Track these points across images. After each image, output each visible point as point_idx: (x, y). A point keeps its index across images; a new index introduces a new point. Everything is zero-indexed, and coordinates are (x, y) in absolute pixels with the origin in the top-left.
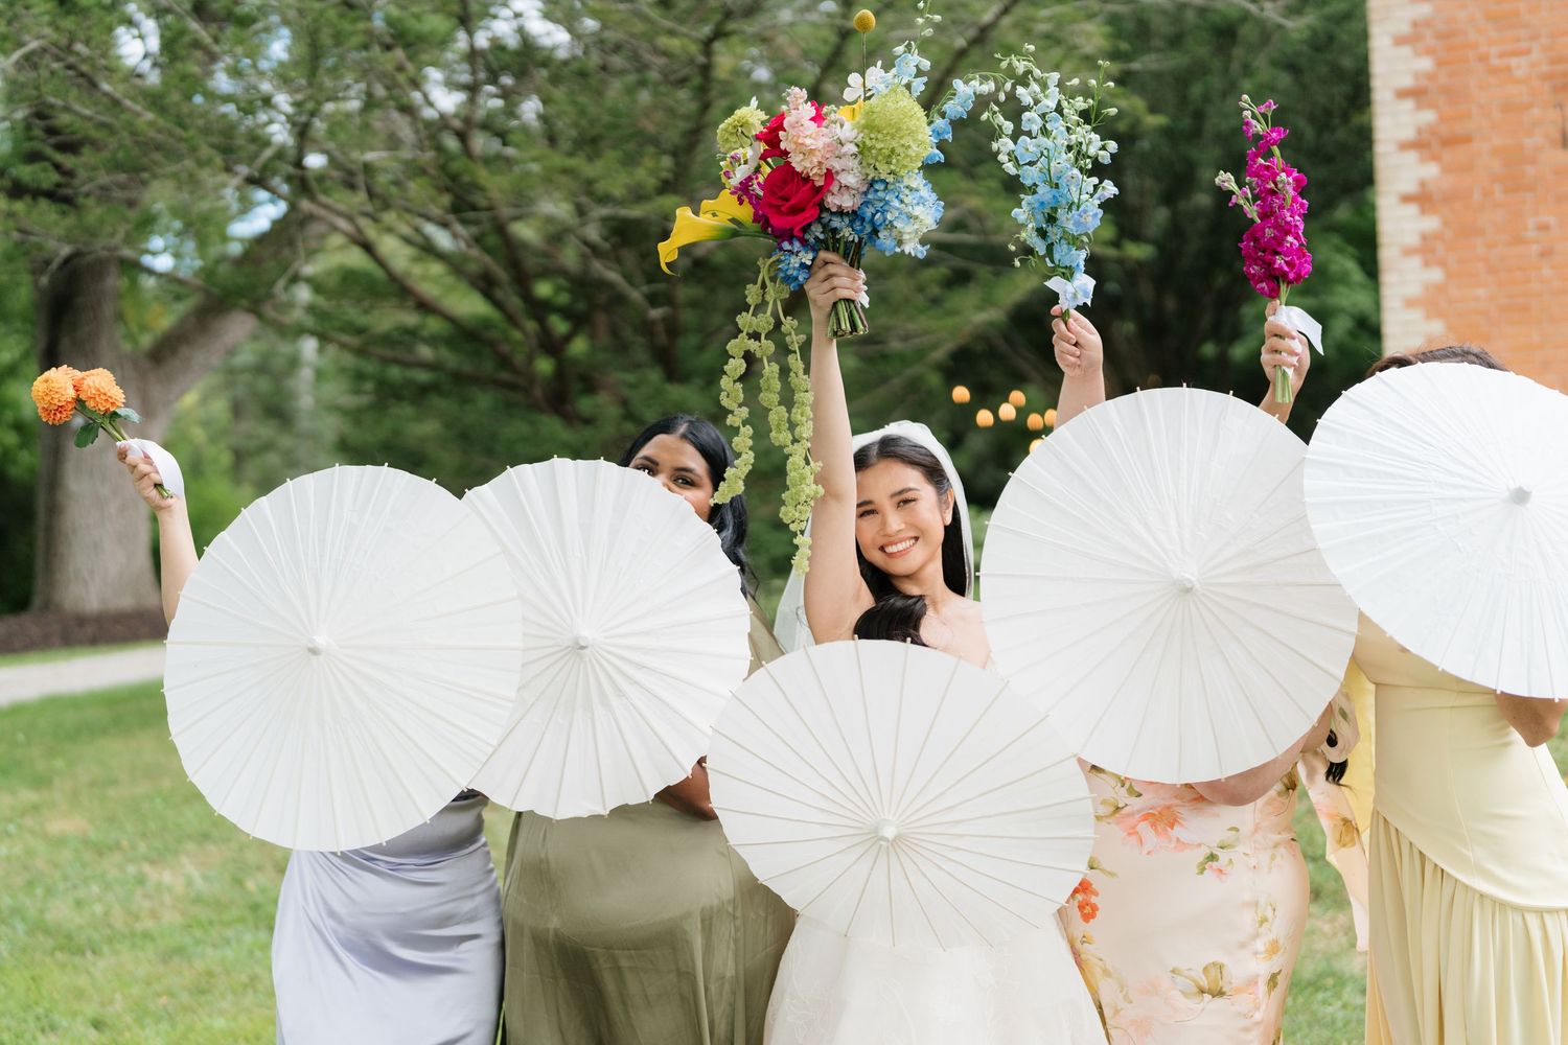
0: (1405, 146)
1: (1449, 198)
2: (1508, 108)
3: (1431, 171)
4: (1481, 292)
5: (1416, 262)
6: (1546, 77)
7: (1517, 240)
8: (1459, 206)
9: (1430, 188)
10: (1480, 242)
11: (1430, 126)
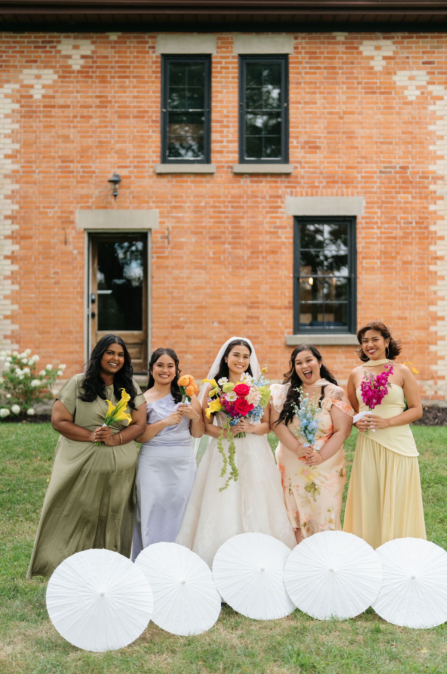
0: (7, 237)
1: (23, 259)
2: (45, 227)
3: (16, 248)
4: (33, 295)
5: (9, 282)
6: (60, 217)
7: (47, 277)
8: (26, 262)
9: (15, 254)
10: (33, 276)
11: (17, 230)
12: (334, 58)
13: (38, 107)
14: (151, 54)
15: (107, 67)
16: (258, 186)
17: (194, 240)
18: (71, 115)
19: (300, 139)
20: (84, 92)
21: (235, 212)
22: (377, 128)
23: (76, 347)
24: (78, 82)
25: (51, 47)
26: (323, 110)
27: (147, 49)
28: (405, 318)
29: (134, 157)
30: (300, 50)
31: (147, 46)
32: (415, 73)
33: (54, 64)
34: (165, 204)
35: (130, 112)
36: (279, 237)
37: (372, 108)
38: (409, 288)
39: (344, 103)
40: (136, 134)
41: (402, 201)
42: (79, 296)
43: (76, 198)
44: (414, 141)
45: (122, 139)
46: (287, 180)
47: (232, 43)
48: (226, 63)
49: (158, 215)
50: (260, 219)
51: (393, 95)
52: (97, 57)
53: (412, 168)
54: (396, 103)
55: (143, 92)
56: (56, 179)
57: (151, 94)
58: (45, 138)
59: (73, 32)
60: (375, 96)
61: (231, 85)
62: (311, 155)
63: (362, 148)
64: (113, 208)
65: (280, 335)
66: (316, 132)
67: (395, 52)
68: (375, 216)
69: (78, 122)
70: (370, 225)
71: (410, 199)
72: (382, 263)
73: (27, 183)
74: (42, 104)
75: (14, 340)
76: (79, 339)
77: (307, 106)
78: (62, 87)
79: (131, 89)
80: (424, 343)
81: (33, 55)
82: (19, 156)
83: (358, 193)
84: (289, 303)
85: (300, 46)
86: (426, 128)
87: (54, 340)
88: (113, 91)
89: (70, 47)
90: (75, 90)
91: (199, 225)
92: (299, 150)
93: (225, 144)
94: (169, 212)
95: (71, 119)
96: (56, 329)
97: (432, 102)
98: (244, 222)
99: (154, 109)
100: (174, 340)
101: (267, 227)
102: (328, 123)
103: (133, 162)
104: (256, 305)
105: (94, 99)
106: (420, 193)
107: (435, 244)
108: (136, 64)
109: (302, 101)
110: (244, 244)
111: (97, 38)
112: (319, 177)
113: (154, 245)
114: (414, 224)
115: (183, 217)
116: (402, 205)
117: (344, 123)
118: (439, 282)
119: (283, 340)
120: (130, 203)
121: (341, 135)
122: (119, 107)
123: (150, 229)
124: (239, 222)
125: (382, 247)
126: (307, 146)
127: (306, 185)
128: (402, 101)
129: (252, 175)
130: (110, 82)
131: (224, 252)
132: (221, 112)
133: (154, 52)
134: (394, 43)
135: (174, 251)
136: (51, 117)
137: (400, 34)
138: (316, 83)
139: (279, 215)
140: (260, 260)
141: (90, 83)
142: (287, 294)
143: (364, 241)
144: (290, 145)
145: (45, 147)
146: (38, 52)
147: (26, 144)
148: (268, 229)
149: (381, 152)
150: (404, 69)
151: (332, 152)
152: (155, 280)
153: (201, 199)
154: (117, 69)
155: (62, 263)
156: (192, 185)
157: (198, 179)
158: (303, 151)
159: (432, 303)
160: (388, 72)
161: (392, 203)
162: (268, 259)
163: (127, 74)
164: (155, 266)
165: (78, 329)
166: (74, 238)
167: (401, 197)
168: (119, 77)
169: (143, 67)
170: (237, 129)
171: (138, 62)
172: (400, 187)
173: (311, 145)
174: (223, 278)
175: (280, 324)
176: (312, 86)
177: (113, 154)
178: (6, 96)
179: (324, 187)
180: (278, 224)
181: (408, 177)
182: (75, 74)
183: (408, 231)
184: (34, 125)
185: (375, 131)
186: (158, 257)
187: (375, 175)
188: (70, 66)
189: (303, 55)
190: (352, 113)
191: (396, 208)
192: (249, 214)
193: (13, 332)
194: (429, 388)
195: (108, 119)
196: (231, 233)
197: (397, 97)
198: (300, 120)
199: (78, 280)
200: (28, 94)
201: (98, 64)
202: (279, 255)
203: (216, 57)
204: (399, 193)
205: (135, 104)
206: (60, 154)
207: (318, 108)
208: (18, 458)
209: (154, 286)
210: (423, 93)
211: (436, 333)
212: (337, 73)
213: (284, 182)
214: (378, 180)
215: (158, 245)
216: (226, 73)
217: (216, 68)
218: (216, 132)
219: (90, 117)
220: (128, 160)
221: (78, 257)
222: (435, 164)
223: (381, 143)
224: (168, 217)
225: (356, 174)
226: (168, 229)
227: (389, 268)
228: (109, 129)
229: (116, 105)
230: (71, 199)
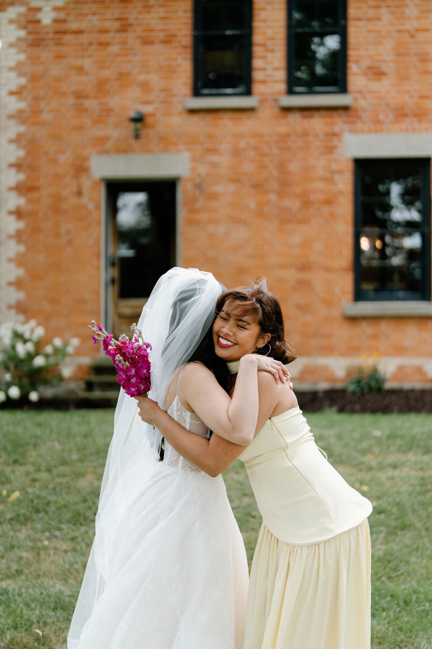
0: (10, 189)
1: (30, 214)
2: (56, 176)
3: (22, 201)
5: (14, 241)
6: (73, 165)
7: (58, 236)
8: (33, 218)
9: (21, 209)
10: (42, 235)
11: (23, 181)
13: (48, 33)
16: (310, 122)
17: (231, 189)
18: (86, 42)
19: (361, 64)
20: (100, 14)
21: (281, 155)
26: (389, 28)
29: (160, 90)
34: (197, 146)
35: (155, 37)
36: (335, 185)
39: (416, 18)
40: (162, 62)
42: (95, 258)
43: (91, 141)
45: (145, 69)
46: (345, 114)
49: (189, 159)
50: (312, 161)
55: (171, 12)
56: (68, 119)
57: (179, 14)
58: (56, 70)
62: (374, 83)
65: (336, 303)
66: (381, 55)
69: (94, 50)
73: (34, 124)
74: (51, 30)
75: (20, 311)
76: (95, 309)
77: (370, 23)
78: (75, 9)
79: (157, 9)
82: (25, 92)
84: (348, 264)
88: (134, 12)
90: (90, 12)
91: (238, 170)
92: (361, 77)
93: (269, 72)
94: (202, 156)
95: (86, 46)
96: (68, 297)
98: (293, 167)
99: (184, 32)
101: (320, 172)
102: (396, 43)
103: (159, 96)
104: (307, 267)
105: (113, 22)
109: (364, 17)
110: (292, 193)
112: (384, 110)
113: (185, 196)
115: (219, 162)
117: (416, 43)
119: (340, 310)
120: (155, 145)
121: (411, 57)
122: (142, 31)
123: (179, 178)
124: (286, 167)
126: (370, 72)
127: (368, 120)
129: (302, 109)
131: (268, 203)
132: (265, 33)
135: (208, 202)
136: (63, 45)
139: (335, 157)
140: (312, 212)
142: (345, 253)
144: (349, 71)
145: (54, 81)
147: (34, 78)
148: (322, 175)
151: (401, 79)
152: (185, 237)
153: (240, 139)
155: (75, 219)
156: (230, 123)
157: (238, 115)
158: (365, 78)
162: (322, 211)
164: (185, 222)
165: (94, 297)
166: (89, 189)
170: (284, 53)
173: (375, 71)
174: (266, 234)
175: (337, 290)
177: (135, 87)
178: (11, 22)
179: (390, 122)
180: (334, 168)
184: (42, 55)
186: (189, 211)
192: (299, 157)
193: (18, 301)
195: (129, 46)
196: (276, 179)
198: (362, 40)
199: (94, 239)
200: (34, 18)
202: (335, 205)
205: (162, 27)
206: (73, 89)
207: (383, 25)
213: (342, 117)
215: (190, 195)
218: (259, 57)
219: (108, 44)
220: (153, 94)
221: (94, 211)
224: (200, 162)
226: (200, 176)
228: (130, 57)
229: (139, 29)
230: (85, 143)
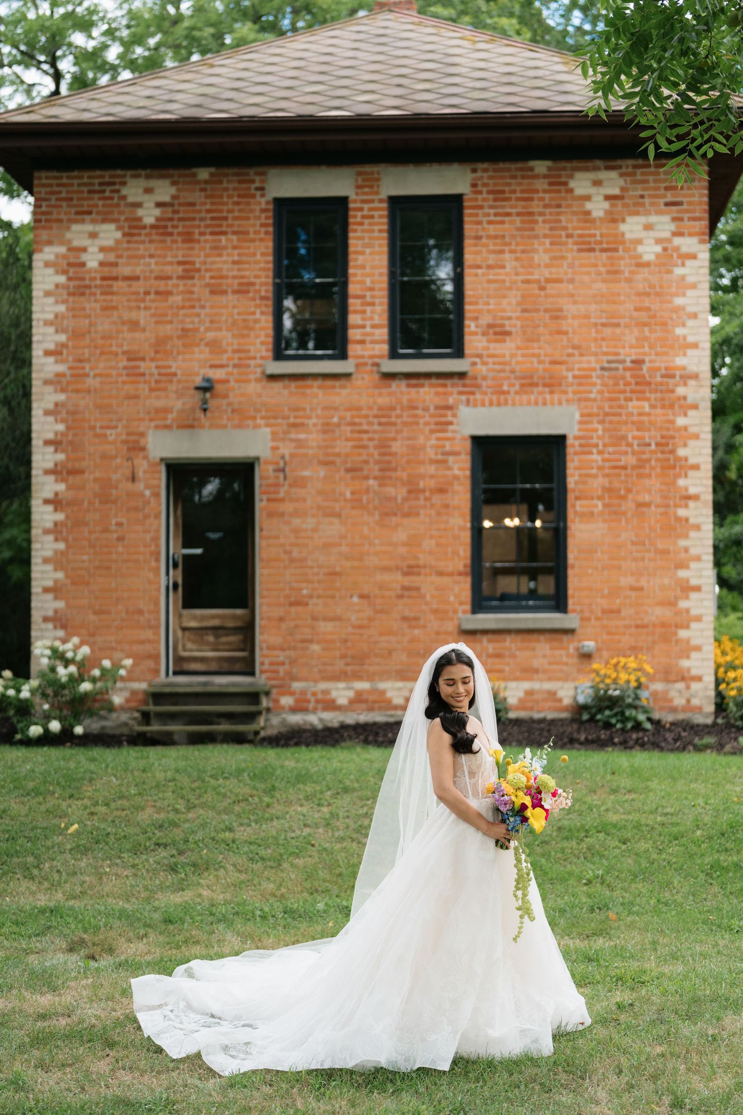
0: (47, 472)
1: (71, 503)
2: (104, 456)
3: (61, 487)
4: (85, 558)
5: (51, 538)
6: (125, 442)
7: (106, 530)
8: (76, 508)
9: (60, 496)
10: (86, 529)
11: (62, 462)
12: (531, 199)
13: (94, 279)
14: (258, 199)
15: (194, 219)
16: (418, 393)
17: (322, 474)
18: (142, 290)
19: (480, 322)
20: (160, 256)
21: (383, 432)
22: (596, 303)
23: (149, 634)
24: (151, 242)
25: (112, 191)
26: (514, 278)
27: (253, 191)
28: (641, 589)
29: (234, 351)
30: (479, 188)
31: (253, 186)
32: (653, 219)
33: (116, 216)
34: (280, 421)
35: (227, 285)
36: (450, 469)
37: (589, 273)
38: (647, 542)
39: (547, 266)
40: (236, 317)
41: (635, 411)
42: (153, 559)
43: (149, 413)
44: (653, 321)
45: (215, 325)
46: (461, 382)
47: (378, 180)
48: (370, 209)
49: (269, 437)
50: (421, 440)
51: (621, 253)
52: (180, 205)
53: (651, 361)
54: (625, 266)
55: (247, 255)
56: (120, 385)
57: (258, 257)
58: (104, 325)
59: (144, 168)
60: (592, 254)
61: (377, 242)
62: (497, 345)
63: (574, 333)
64: (203, 427)
65: (451, 614)
66: (504, 311)
67: (623, 189)
68: (594, 435)
69: (152, 301)
70: (586, 448)
71: (647, 409)
72: (605, 506)
73: (77, 391)
74: (98, 276)
75: (58, 625)
76: (153, 623)
77: (491, 271)
78: (128, 249)
79: (230, 251)
80: (670, 626)
81: (85, 203)
82: (65, 351)
83: (568, 401)
84: (465, 566)
85: (479, 182)
86: (671, 302)
87: (116, 623)
88: (202, 254)
89: (140, 191)
90: (147, 253)
91: (330, 450)
92: (479, 337)
93: (368, 329)
94: (285, 433)
95: (142, 295)
96: (120, 607)
97: (679, 262)
98: (396, 447)
99: (263, 280)
100: (292, 624)
101: (431, 453)
102: (523, 296)
103: (232, 359)
104: (416, 570)
105: (175, 267)
106: (663, 399)
107: (686, 476)
108: (236, 214)
109: (484, 264)
110: (397, 479)
111: (180, 176)
112: (509, 378)
113: (264, 482)
114: (653, 447)
115: (307, 440)
116: (635, 418)
117: (547, 296)
118: (693, 534)
119: (456, 622)
120: (228, 419)
121: (541, 313)
122: (212, 278)
123: (258, 459)
124: (389, 447)
125: (606, 482)
126: (491, 331)
127: (490, 390)
128: (633, 261)
129: (408, 376)
130: (199, 241)
131: (367, 491)
132: (363, 282)
133: (263, 196)
134: (622, 175)
135: (293, 490)
136: (113, 293)
137: (630, 162)
138: (503, 237)
139: (449, 435)
140: (422, 502)
141: (169, 243)
142: (461, 553)
143: (577, 473)
144: (466, 330)
145: (103, 338)
146: (93, 199)
147: (76, 335)
148: (433, 457)
149: (603, 339)
150: (637, 213)
151: (529, 340)
152: (265, 533)
153: (332, 412)
154: (208, 222)
155: (128, 510)
156: (320, 392)
157: (329, 383)
158: (484, 339)
159: (683, 565)
160: (613, 219)
161: (620, 415)
162: (434, 501)
163: (224, 229)
164: (264, 513)
165: (152, 607)
166: (145, 472)
167: (633, 406)
168: (212, 233)
169: (248, 218)
170: (385, 307)
171: (240, 211)
172: (632, 391)
173: (498, 329)
174: (366, 530)
175: (452, 598)
176: (498, 241)
177: (202, 347)
178: (48, 264)
179: (516, 393)
180: (448, 448)
181: (644, 376)
182: (148, 230)
183: (644, 457)
184: (87, 306)
185: (593, 307)
186: (269, 500)
187: (594, 374)
188: (140, 219)
189: (485, 195)
190: (559, 281)
191: (626, 423)
192: (405, 434)
193: (56, 611)
194: (677, 694)
195: (195, 296)
196: (377, 462)
197: (626, 255)
198: (480, 292)
199: (152, 534)
200: (77, 261)
201: (181, 215)
202: (450, 494)
203: (355, 201)
204: (631, 400)
205: (235, 273)
206: (125, 348)
207: (507, 274)
208: (28, 794)
209: (264, 543)
210: (665, 249)
211: (688, 611)
212: (536, 222)
213: (457, 385)
214: (599, 381)
215: (270, 481)
216: (370, 224)
217: (355, 217)
218: (356, 312)
219: (170, 293)
220: (225, 356)
221: (152, 500)
222: (685, 355)
223: (603, 325)
224: (283, 440)
225: (565, 373)
226: (283, 457)
227: (616, 513)
228: (197, 310)
229: (208, 275)
230: (141, 415)
